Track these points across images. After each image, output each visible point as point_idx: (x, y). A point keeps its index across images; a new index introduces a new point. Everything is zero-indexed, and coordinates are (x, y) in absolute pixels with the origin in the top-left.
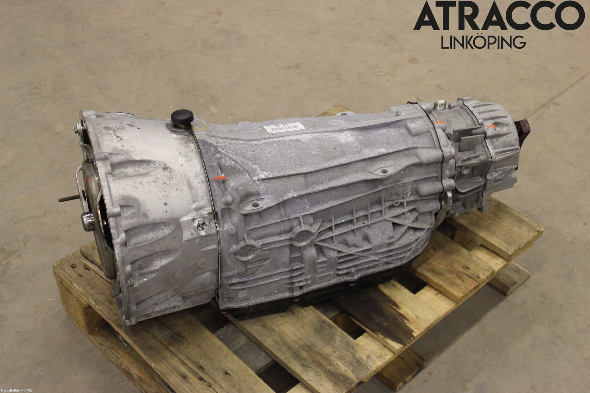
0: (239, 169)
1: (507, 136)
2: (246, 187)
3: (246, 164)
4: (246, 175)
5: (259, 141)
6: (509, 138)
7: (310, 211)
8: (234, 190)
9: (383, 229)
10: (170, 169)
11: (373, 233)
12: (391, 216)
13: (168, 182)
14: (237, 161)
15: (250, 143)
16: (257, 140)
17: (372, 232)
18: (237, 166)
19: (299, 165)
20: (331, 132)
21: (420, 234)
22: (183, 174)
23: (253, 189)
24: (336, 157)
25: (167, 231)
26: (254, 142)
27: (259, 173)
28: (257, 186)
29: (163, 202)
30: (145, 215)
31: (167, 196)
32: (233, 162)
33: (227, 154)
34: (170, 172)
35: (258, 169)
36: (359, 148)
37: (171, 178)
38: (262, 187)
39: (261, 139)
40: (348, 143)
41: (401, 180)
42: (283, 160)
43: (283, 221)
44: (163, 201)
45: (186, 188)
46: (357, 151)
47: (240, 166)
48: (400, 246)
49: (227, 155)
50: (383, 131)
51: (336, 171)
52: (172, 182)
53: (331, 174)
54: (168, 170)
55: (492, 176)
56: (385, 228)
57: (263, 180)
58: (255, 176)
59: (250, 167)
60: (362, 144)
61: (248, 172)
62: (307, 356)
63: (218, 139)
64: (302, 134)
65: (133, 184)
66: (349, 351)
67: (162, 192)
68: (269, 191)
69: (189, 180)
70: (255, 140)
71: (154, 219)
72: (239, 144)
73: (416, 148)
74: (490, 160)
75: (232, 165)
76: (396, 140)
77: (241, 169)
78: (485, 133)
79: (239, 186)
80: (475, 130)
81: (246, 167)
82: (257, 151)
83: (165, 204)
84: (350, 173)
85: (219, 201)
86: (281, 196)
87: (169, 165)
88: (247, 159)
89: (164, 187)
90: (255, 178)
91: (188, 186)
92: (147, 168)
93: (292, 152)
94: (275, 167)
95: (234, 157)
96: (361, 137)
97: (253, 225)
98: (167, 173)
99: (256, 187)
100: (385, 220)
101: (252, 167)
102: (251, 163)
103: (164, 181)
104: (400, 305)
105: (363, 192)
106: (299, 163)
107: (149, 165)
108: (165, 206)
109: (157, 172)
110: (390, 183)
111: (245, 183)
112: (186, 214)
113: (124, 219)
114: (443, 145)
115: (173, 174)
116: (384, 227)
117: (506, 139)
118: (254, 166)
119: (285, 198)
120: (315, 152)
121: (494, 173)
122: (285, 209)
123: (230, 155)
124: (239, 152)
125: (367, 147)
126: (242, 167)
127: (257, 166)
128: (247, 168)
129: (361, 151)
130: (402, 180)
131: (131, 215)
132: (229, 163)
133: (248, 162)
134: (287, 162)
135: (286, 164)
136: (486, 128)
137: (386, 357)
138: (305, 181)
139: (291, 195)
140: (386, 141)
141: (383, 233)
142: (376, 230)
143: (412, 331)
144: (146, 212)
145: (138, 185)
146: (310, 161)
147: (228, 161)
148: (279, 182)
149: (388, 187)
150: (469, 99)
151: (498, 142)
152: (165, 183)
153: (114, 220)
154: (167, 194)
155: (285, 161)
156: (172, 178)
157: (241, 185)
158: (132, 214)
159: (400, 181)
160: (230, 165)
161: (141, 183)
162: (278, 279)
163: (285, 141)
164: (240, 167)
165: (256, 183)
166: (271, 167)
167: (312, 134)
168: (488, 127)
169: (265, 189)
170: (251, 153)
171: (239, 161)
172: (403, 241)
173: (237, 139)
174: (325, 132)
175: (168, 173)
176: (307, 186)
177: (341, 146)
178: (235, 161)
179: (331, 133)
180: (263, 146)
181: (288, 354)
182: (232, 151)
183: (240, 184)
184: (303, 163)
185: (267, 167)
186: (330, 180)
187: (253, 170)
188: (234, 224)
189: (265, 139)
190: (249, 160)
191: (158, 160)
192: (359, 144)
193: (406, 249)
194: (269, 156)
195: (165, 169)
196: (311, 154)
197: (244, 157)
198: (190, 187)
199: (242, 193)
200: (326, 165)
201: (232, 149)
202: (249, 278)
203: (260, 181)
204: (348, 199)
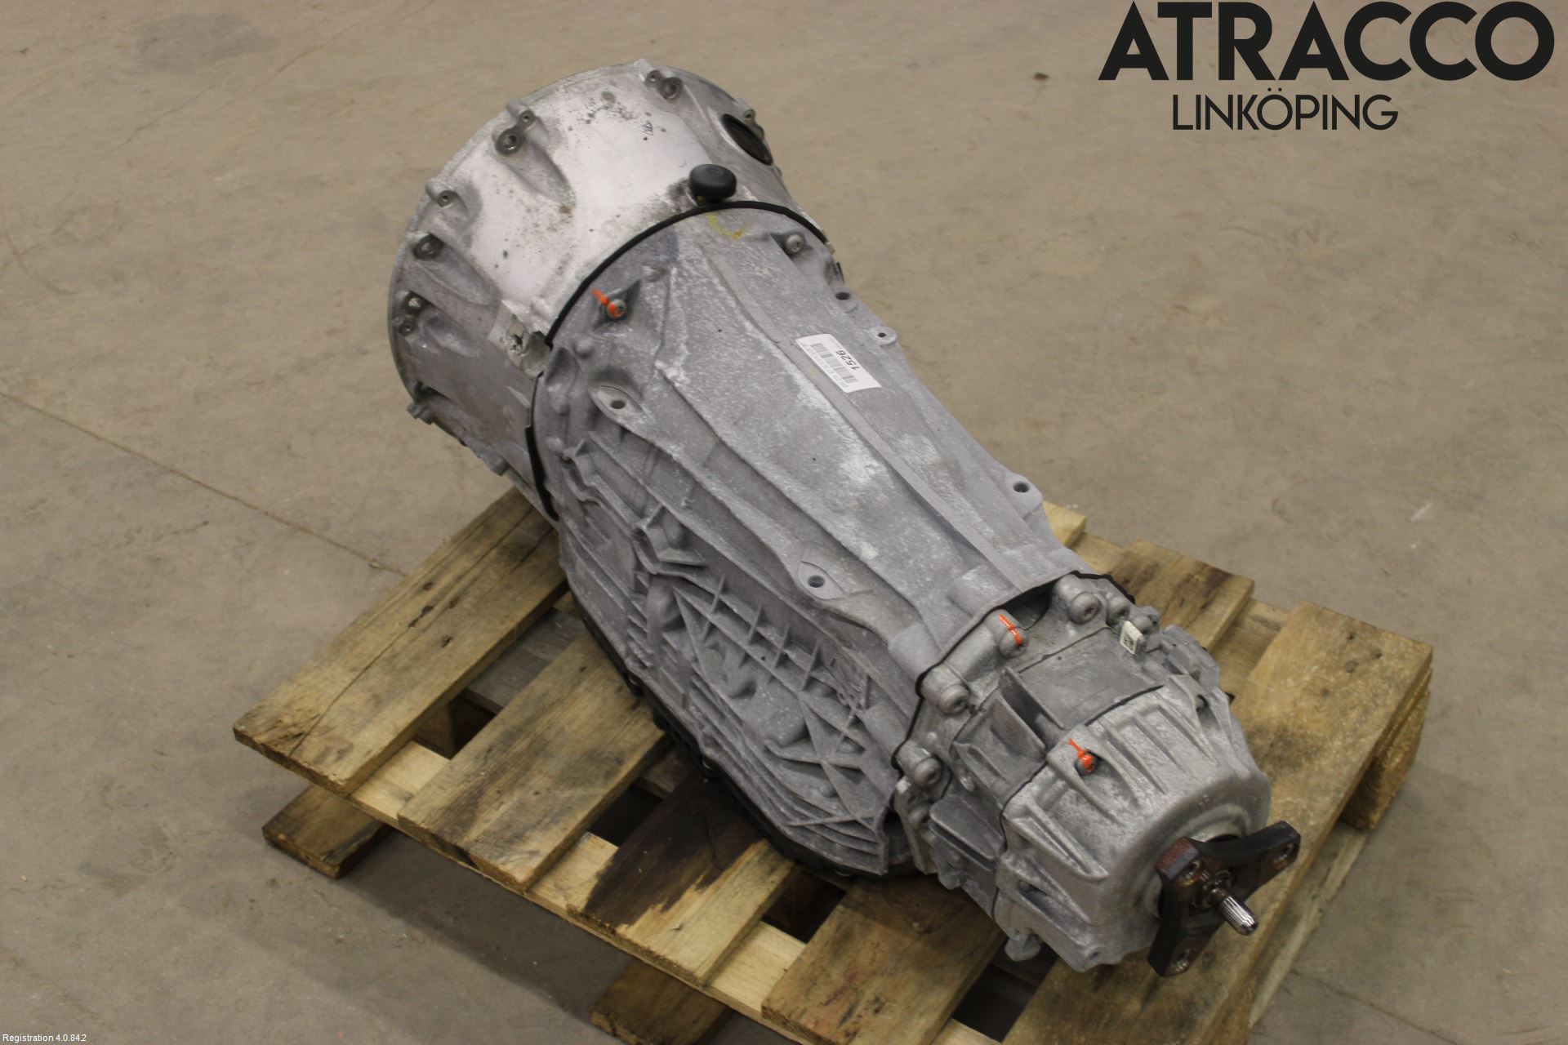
0: (655, 325)
1: (1105, 819)
2: (632, 361)
3: (676, 331)
4: (656, 344)
5: (755, 330)
6: (1101, 826)
7: (679, 512)
8: (609, 344)
9: (781, 711)
10: (571, 217)
11: (764, 695)
12: (812, 705)
13: (543, 228)
14: (671, 312)
15: (741, 318)
16: (756, 326)
17: (764, 692)
18: (659, 318)
19: (733, 418)
20: (861, 437)
21: (836, 810)
22: (574, 242)
23: (640, 377)
24: (794, 473)
25: (478, 297)
26: (748, 325)
27: (676, 363)
28: (650, 378)
29: (506, 249)
30: (468, 240)
31: (518, 246)
32: (660, 306)
33: (673, 287)
34: (563, 221)
35: (682, 358)
36: (848, 505)
37: (552, 229)
38: (655, 389)
39: (762, 331)
40: (848, 478)
41: (854, 646)
42: (728, 386)
43: (635, 480)
44: (507, 247)
45: (554, 263)
46: (835, 505)
47: (664, 322)
48: (779, 778)
49: (669, 289)
50: (934, 535)
51: (767, 494)
52: (547, 234)
53: (754, 487)
54: (565, 216)
55: (1015, 864)
56: (784, 714)
57: (668, 382)
58: (665, 361)
59: (675, 341)
60: (862, 506)
61: (663, 344)
62: (515, 750)
63: (704, 260)
64: (819, 389)
65: (500, 183)
66: (544, 817)
67: (519, 232)
68: (658, 407)
69: (571, 258)
70: (753, 321)
71: (474, 259)
72: (723, 300)
73: (920, 617)
74: (1001, 806)
75: (653, 307)
76: (920, 569)
77: (658, 329)
78: (1049, 746)
79: (623, 346)
80: (1045, 719)
81: (670, 334)
82: (725, 336)
83: (505, 254)
84: (783, 525)
85: (568, 332)
86: (662, 434)
87: (577, 213)
88: (690, 327)
89: (529, 231)
90: (659, 364)
91: (560, 265)
92: (552, 187)
93: (756, 392)
94: (704, 381)
95: (675, 303)
96: (882, 497)
97: (604, 440)
98: (557, 216)
99: (646, 377)
100: (795, 696)
101: (679, 345)
102: (684, 338)
103: (540, 222)
104: (709, 890)
105: (778, 587)
106: (737, 415)
107: (559, 185)
108: (502, 256)
109: (550, 202)
110: (833, 631)
111: (636, 353)
112: (517, 301)
113: (440, 215)
114: (954, 666)
115: (562, 227)
116: (787, 709)
117: (1095, 821)
118: (683, 347)
119: (660, 443)
120: (780, 428)
121: (1024, 865)
122: (654, 465)
123: (674, 295)
124: (697, 306)
125: (862, 520)
126: (663, 327)
127: (687, 352)
128: (667, 337)
129: (841, 512)
130: (855, 650)
131: (453, 220)
132: (653, 300)
133: (684, 332)
134: (727, 394)
135: (723, 395)
136: (1065, 739)
137: (562, 898)
138: (712, 453)
139: (674, 450)
140: (906, 550)
141: (774, 717)
142: (772, 699)
143: (631, 921)
144: (474, 237)
145: (504, 191)
146: (753, 431)
147: (655, 297)
148: (679, 411)
149: (822, 629)
150: (1179, 688)
151: (1074, 806)
152: (537, 225)
153: (428, 201)
154: (522, 243)
155: (727, 390)
156: (555, 230)
157: (628, 350)
158: (456, 219)
159: (850, 647)
160: (649, 305)
161: (511, 192)
162: (610, 595)
163: (782, 369)
164: (660, 324)
165: (653, 374)
166: (699, 375)
167: (828, 405)
168: (1072, 743)
169: (656, 396)
170: (710, 326)
171: (672, 316)
172: (794, 778)
173: (730, 291)
174: (851, 426)
175: (559, 219)
176: (706, 465)
177: (832, 470)
178: (667, 309)
179: (859, 438)
180: (743, 340)
181: (516, 721)
182: (690, 294)
183: (629, 346)
184: (741, 422)
185: (696, 369)
186: (744, 496)
187: (673, 349)
188: (568, 397)
189: (768, 337)
190: (691, 331)
191: (574, 190)
192: (858, 500)
193: (790, 802)
194: (723, 360)
195: (565, 210)
196: (771, 425)
197: (690, 319)
198: (560, 268)
199: (616, 362)
200: (759, 464)
201: (695, 292)
202: (585, 543)
203: (662, 378)
204: (745, 567)
